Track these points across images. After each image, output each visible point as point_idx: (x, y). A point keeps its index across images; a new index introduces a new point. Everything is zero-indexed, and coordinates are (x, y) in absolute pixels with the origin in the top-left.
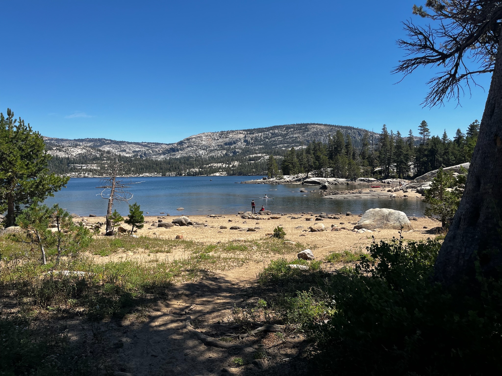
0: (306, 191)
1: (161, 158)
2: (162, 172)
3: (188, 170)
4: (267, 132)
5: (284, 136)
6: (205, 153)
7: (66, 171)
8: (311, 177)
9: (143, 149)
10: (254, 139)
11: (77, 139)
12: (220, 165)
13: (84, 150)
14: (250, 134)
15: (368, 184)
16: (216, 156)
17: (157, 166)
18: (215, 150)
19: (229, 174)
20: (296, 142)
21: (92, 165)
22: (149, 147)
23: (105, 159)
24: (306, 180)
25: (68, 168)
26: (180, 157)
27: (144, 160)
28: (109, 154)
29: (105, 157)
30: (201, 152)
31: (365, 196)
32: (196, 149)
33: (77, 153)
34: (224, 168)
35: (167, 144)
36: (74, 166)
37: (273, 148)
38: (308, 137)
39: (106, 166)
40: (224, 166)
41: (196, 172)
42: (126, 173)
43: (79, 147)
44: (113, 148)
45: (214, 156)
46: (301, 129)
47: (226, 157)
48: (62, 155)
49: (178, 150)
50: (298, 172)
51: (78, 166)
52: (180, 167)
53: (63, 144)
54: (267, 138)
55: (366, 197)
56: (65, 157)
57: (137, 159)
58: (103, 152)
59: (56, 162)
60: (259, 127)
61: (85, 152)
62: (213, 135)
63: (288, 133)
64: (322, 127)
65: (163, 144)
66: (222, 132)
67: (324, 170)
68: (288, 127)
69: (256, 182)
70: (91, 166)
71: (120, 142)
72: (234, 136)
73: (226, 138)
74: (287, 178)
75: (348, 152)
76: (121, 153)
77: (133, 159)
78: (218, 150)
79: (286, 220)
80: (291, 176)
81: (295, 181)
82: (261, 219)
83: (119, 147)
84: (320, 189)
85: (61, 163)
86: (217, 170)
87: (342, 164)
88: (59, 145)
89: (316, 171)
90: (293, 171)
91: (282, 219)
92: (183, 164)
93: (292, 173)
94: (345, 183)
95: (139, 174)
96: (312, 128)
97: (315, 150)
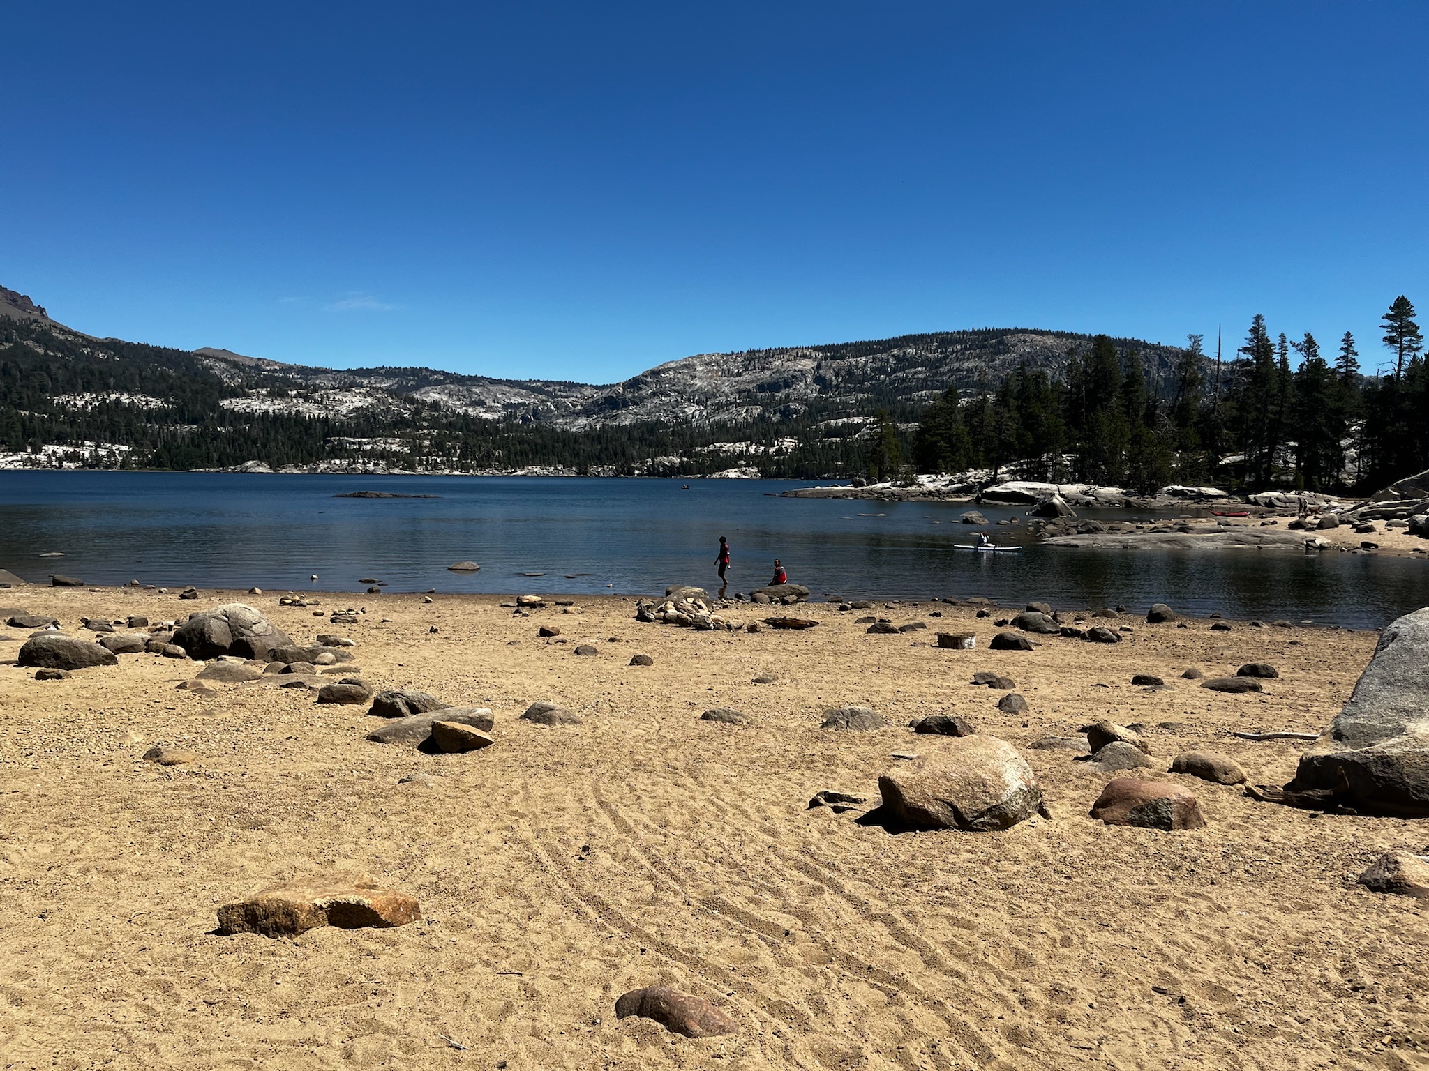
0: (984, 522)
1: (580, 424)
2: (578, 465)
3: (649, 460)
4: (882, 352)
5: (933, 365)
6: (701, 412)
7: (318, 455)
8: (1006, 482)
9: (532, 400)
10: (843, 373)
11: (354, 368)
12: (740, 446)
13: (369, 399)
14: (833, 358)
15: (1196, 505)
16: (731, 420)
17: (564, 445)
18: (731, 403)
19: (765, 474)
20: (968, 382)
21: (389, 441)
22: (547, 393)
23: (425, 424)
24: (989, 490)
25: (324, 447)
26: (631, 424)
27: (532, 430)
28: (436, 411)
29: (424, 420)
30: (691, 410)
31: (1203, 540)
32: (677, 401)
33: (351, 408)
34: (752, 456)
35: (596, 387)
36: (340, 443)
37: (899, 401)
38: (1004, 370)
39: (427, 443)
40: (752, 450)
41: (672, 466)
42: (478, 466)
43: (357, 391)
44: (451, 396)
45: (725, 421)
46: (985, 346)
47: (760, 424)
48: (310, 410)
49: (626, 405)
50: (964, 465)
51: (351, 442)
52: (627, 452)
53: (318, 382)
54: (882, 370)
55: (1209, 545)
56: (319, 417)
57: (513, 425)
58: (420, 406)
59: (291, 431)
60: (859, 340)
61: (372, 405)
62: (726, 362)
63: (946, 357)
64: (1050, 341)
65: (586, 385)
66: (752, 352)
67: (1051, 459)
68: (945, 340)
69: (830, 492)
70: (386, 443)
71: (470, 378)
72: (786, 364)
73: (763, 369)
74: (927, 482)
75: (1130, 405)
76: (470, 410)
77: (501, 425)
78: (739, 405)
79: (841, 636)
80: (942, 476)
81: (953, 492)
82: (718, 626)
83: (466, 393)
84: (1034, 514)
85: (306, 434)
86: (732, 461)
87: (1110, 441)
88: (306, 385)
89: (1024, 463)
90: (952, 461)
91: (828, 629)
92: (638, 442)
93: (946, 468)
94: (1120, 503)
95: (515, 468)
96: (1020, 344)
97: (1024, 396)
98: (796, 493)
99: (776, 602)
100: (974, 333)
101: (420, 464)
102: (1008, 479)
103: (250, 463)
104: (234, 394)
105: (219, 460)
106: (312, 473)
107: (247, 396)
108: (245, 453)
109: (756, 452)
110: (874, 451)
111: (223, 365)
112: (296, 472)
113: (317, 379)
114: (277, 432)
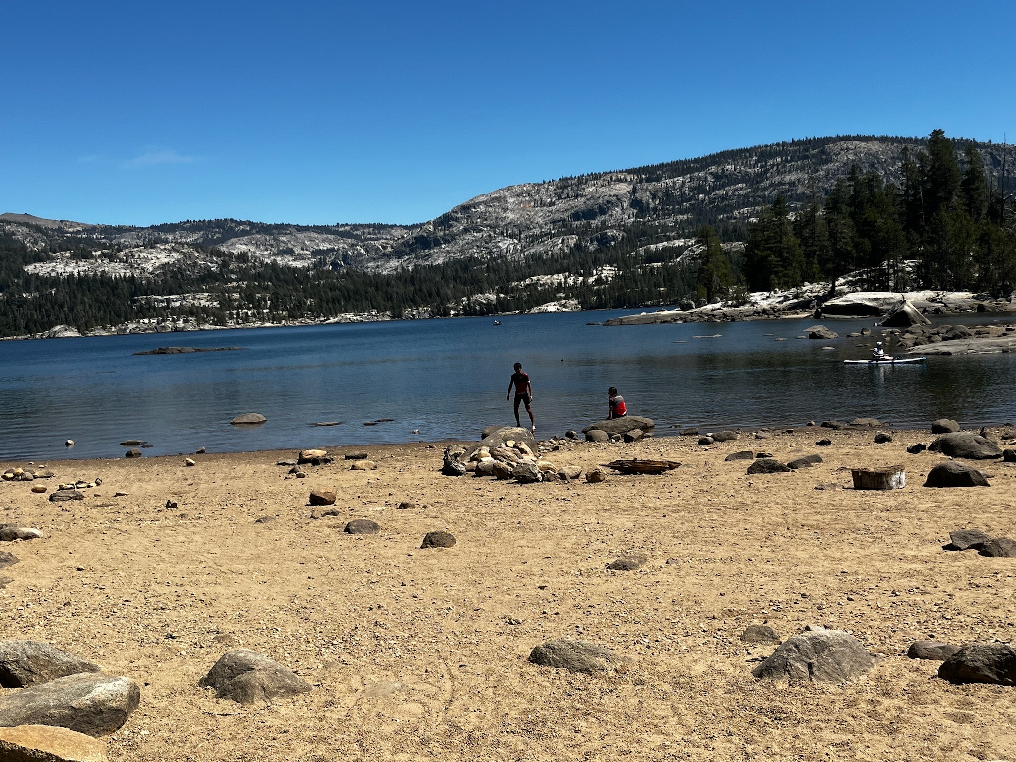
0: (833, 335)
1: (391, 266)
2: (392, 309)
3: (465, 298)
4: (699, 171)
5: (753, 181)
6: (515, 245)
7: (126, 315)
8: (846, 294)
9: (341, 245)
10: (660, 194)
11: (158, 224)
12: (558, 278)
13: (175, 255)
14: (648, 180)
16: (547, 252)
17: (377, 289)
18: (546, 235)
19: (586, 305)
20: (791, 196)
21: (198, 296)
22: (356, 237)
23: (233, 277)
24: (828, 303)
25: (132, 306)
26: (443, 263)
27: (343, 276)
28: (244, 262)
29: (232, 272)
30: (505, 244)
32: (490, 235)
33: (157, 265)
34: (571, 288)
35: (406, 227)
36: (148, 302)
37: (721, 220)
38: (828, 180)
39: (236, 296)
40: (571, 281)
41: (489, 304)
42: (290, 316)
43: (162, 247)
44: (258, 246)
45: (541, 255)
46: (806, 157)
47: (577, 254)
48: (116, 270)
49: (437, 243)
50: (799, 279)
51: (159, 300)
52: (442, 292)
53: (122, 240)
54: (700, 189)
56: (124, 276)
57: (323, 272)
58: (227, 258)
59: (98, 292)
61: (178, 260)
62: (538, 192)
63: (767, 171)
64: (875, 147)
65: (395, 226)
66: (564, 180)
67: (892, 267)
68: (764, 153)
69: (657, 317)
70: (194, 298)
71: (277, 226)
72: (601, 190)
73: (577, 197)
74: (760, 300)
75: (972, 205)
76: (279, 259)
77: (311, 273)
78: (554, 236)
79: (715, 480)
80: (776, 292)
81: (790, 309)
82: (547, 476)
83: (272, 242)
84: (885, 325)
85: (114, 295)
86: (550, 295)
87: (957, 242)
88: (111, 244)
89: (864, 272)
90: (784, 276)
91: (693, 470)
92: (452, 282)
93: (779, 284)
94: (972, 308)
95: (328, 316)
96: (843, 153)
97: (856, 202)
98: (621, 320)
99: (617, 439)
100: (794, 143)
101: (231, 318)
102: (847, 290)
103: (57, 328)
104: (38, 258)
105: (26, 327)
106: (121, 334)
107: (51, 259)
108: (52, 318)
109: (575, 283)
110: (701, 270)
111: (25, 229)
112: (104, 334)
113: (122, 237)
114: (84, 295)
